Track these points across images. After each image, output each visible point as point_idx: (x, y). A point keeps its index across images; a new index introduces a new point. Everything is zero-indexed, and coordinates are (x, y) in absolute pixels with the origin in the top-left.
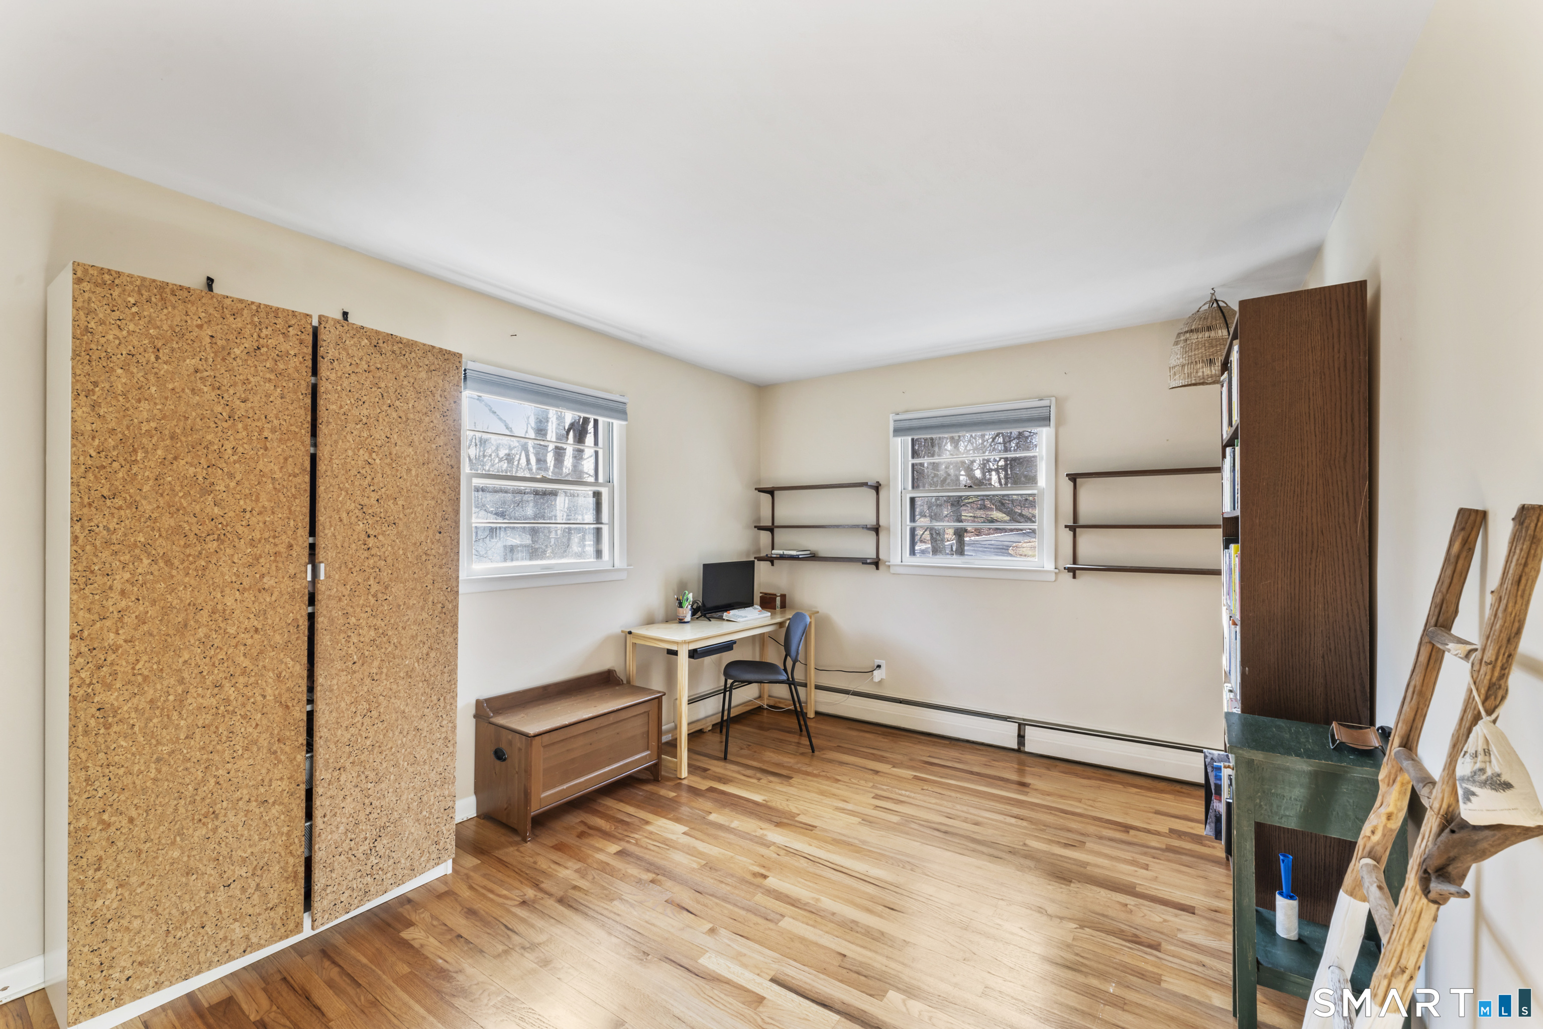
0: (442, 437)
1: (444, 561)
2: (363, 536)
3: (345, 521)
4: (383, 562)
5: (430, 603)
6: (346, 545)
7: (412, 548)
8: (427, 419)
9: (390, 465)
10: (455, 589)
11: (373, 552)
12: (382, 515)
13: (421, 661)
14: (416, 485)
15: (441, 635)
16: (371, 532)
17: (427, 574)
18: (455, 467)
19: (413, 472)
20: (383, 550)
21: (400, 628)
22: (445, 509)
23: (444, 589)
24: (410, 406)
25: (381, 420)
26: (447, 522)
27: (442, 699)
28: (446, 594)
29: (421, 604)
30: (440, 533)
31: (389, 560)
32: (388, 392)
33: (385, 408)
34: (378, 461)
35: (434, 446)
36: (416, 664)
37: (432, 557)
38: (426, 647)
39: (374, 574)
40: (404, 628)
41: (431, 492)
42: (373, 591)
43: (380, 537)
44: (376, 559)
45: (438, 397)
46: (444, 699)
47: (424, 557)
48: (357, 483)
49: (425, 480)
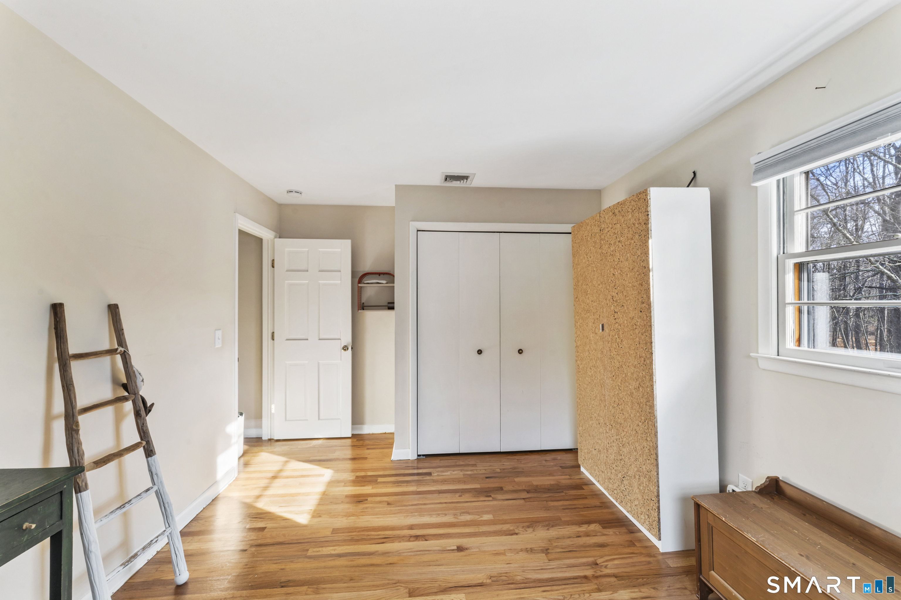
0: (640, 250)
1: (644, 331)
2: (614, 313)
3: (609, 305)
4: (620, 327)
5: (638, 356)
6: (609, 316)
7: (630, 320)
8: (633, 242)
9: (620, 274)
10: (650, 351)
11: (617, 320)
12: (619, 301)
13: (636, 389)
14: (630, 283)
15: (644, 379)
16: (615, 311)
17: (637, 337)
18: (647, 267)
19: (628, 275)
20: (620, 320)
21: (627, 366)
22: (643, 296)
23: (645, 349)
24: (626, 237)
25: (616, 251)
26: (644, 305)
27: (647, 421)
28: (645, 352)
29: (634, 355)
30: (641, 312)
31: (622, 326)
32: (618, 235)
33: (617, 243)
34: (616, 273)
35: (636, 257)
36: (634, 390)
37: (638, 327)
38: (638, 382)
39: (617, 333)
40: (628, 367)
41: (636, 286)
42: (618, 341)
43: (618, 313)
44: (618, 324)
45: (637, 225)
46: (648, 422)
47: (635, 327)
48: (611, 286)
49: (633, 279)
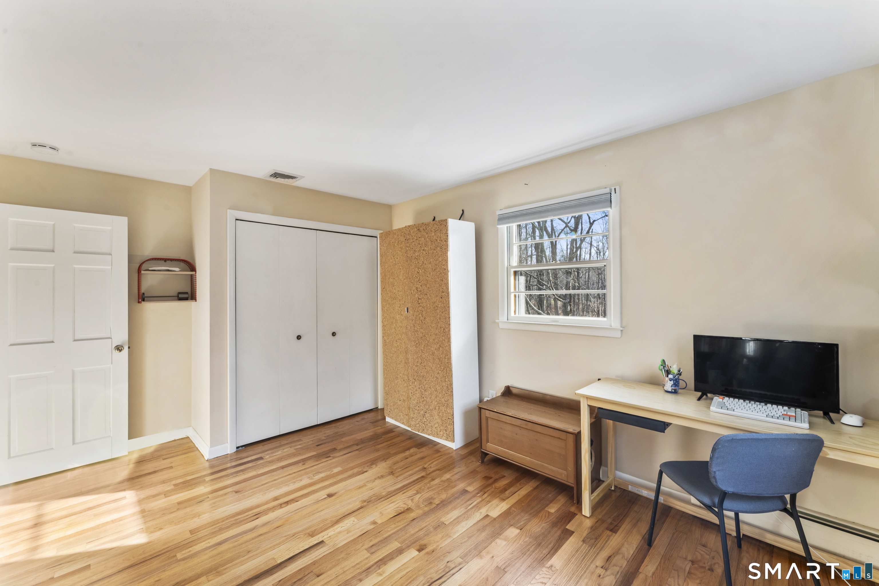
0: (441, 257)
1: (443, 310)
2: (418, 299)
3: (413, 294)
4: (423, 309)
5: (439, 327)
6: (413, 302)
7: (432, 304)
8: (435, 251)
9: (424, 272)
10: (449, 323)
11: (421, 304)
12: (422, 291)
13: (437, 350)
14: (432, 279)
15: (444, 342)
16: (419, 298)
17: (438, 315)
18: (446, 269)
19: (431, 274)
20: (423, 304)
21: (429, 335)
22: (443, 288)
23: (444, 322)
24: (429, 248)
25: (421, 256)
26: (444, 293)
27: (445, 369)
28: (445, 324)
29: (436, 327)
30: (442, 298)
31: (425, 308)
32: (422, 245)
33: (422, 251)
34: (421, 271)
35: (438, 262)
36: (435, 351)
37: (439, 308)
38: (438, 345)
39: (421, 313)
40: (431, 335)
41: (438, 281)
42: (421, 319)
43: (422, 299)
44: (421, 307)
45: (438, 241)
46: (446, 369)
47: (436, 308)
48: (415, 280)
49: (435, 276)
